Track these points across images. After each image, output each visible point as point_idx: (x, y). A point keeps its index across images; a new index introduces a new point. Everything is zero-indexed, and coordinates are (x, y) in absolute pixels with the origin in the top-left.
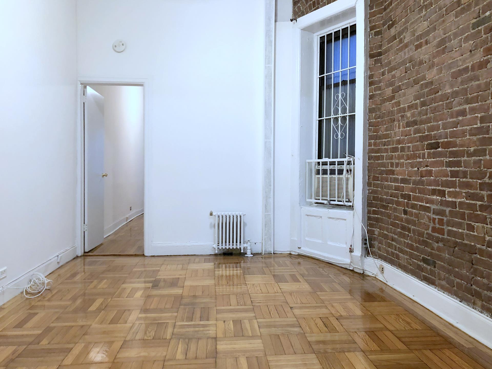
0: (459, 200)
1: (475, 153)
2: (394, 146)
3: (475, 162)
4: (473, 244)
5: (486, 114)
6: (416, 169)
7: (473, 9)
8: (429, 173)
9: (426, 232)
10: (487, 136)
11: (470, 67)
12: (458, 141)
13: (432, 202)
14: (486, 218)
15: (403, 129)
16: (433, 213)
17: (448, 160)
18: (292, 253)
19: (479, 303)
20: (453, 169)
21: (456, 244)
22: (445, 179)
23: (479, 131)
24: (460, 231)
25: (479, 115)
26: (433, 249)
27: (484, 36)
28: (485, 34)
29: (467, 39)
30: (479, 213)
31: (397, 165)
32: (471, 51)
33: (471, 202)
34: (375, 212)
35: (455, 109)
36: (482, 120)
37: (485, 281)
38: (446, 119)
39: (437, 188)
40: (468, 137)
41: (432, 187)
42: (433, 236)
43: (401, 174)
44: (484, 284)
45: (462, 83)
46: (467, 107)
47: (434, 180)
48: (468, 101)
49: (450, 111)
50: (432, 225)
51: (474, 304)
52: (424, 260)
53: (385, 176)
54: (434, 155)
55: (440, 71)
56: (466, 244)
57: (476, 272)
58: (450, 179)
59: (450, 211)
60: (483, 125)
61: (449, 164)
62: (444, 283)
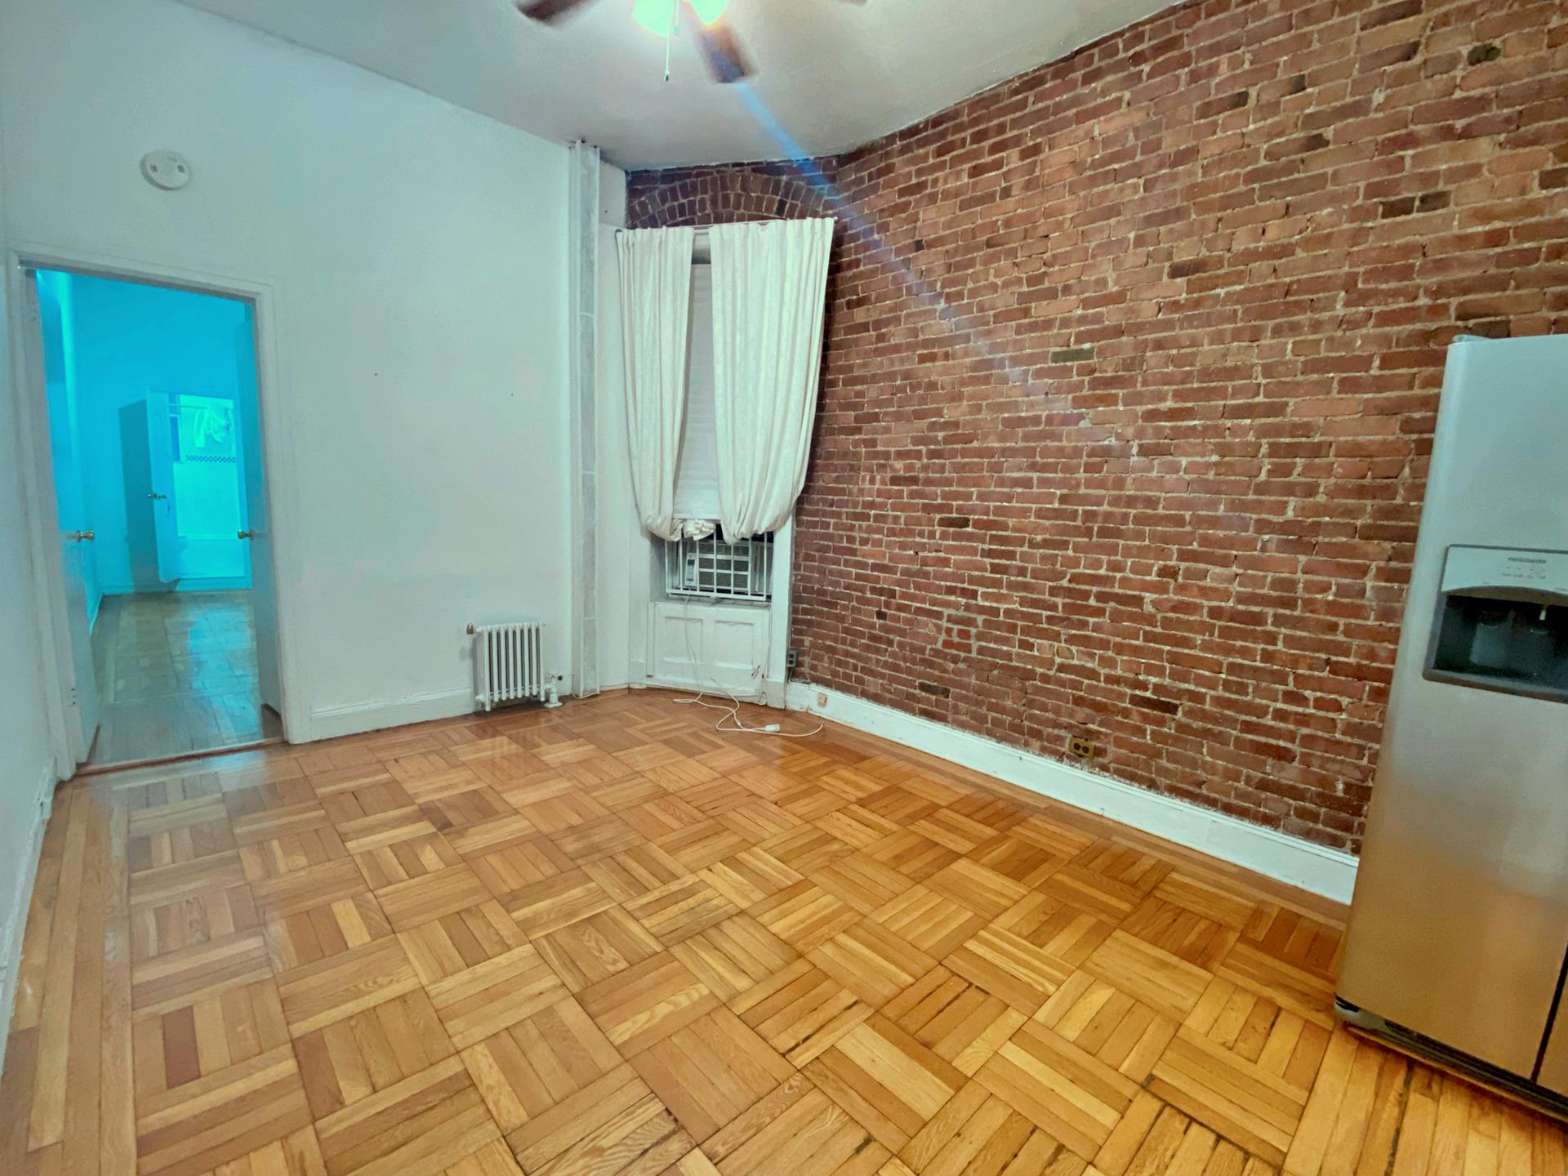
0: (1006, 606)
1: (1046, 544)
2: (858, 510)
3: (1044, 558)
4: (1029, 667)
5: (1073, 492)
6: (912, 552)
7: (1055, 331)
8: (945, 562)
9: (929, 647)
10: (1072, 523)
11: (1043, 419)
12: (1011, 522)
13: (947, 604)
14: (1058, 634)
15: (882, 487)
16: (948, 621)
17: (986, 547)
18: (632, 686)
19: (1037, 744)
20: (997, 561)
21: (994, 666)
22: (977, 573)
23: (1057, 514)
24: (1005, 648)
25: (1058, 492)
26: (945, 671)
27: (1075, 378)
28: (1078, 375)
29: (1038, 374)
30: (1045, 626)
31: (864, 542)
32: (1047, 394)
33: (1031, 610)
34: (806, 612)
35: (1008, 474)
36: (1063, 499)
37: (1050, 715)
38: (989, 486)
39: (960, 585)
40: (1032, 519)
41: (948, 584)
42: (947, 654)
43: (873, 556)
44: (1048, 720)
45: (1026, 438)
46: (1035, 475)
47: (953, 573)
48: (1034, 467)
49: (996, 475)
50: (943, 636)
51: (1026, 744)
52: (923, 687)
53: (832, 555)
54: (956, 537)
55: (977, 409)
56: (1017, 668)
57: (1031, 704)
58: (988, 574)
59: (985, 620)
60: (1064, 507)
61: (989, 554)
62: (964, 718)
